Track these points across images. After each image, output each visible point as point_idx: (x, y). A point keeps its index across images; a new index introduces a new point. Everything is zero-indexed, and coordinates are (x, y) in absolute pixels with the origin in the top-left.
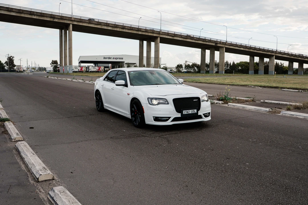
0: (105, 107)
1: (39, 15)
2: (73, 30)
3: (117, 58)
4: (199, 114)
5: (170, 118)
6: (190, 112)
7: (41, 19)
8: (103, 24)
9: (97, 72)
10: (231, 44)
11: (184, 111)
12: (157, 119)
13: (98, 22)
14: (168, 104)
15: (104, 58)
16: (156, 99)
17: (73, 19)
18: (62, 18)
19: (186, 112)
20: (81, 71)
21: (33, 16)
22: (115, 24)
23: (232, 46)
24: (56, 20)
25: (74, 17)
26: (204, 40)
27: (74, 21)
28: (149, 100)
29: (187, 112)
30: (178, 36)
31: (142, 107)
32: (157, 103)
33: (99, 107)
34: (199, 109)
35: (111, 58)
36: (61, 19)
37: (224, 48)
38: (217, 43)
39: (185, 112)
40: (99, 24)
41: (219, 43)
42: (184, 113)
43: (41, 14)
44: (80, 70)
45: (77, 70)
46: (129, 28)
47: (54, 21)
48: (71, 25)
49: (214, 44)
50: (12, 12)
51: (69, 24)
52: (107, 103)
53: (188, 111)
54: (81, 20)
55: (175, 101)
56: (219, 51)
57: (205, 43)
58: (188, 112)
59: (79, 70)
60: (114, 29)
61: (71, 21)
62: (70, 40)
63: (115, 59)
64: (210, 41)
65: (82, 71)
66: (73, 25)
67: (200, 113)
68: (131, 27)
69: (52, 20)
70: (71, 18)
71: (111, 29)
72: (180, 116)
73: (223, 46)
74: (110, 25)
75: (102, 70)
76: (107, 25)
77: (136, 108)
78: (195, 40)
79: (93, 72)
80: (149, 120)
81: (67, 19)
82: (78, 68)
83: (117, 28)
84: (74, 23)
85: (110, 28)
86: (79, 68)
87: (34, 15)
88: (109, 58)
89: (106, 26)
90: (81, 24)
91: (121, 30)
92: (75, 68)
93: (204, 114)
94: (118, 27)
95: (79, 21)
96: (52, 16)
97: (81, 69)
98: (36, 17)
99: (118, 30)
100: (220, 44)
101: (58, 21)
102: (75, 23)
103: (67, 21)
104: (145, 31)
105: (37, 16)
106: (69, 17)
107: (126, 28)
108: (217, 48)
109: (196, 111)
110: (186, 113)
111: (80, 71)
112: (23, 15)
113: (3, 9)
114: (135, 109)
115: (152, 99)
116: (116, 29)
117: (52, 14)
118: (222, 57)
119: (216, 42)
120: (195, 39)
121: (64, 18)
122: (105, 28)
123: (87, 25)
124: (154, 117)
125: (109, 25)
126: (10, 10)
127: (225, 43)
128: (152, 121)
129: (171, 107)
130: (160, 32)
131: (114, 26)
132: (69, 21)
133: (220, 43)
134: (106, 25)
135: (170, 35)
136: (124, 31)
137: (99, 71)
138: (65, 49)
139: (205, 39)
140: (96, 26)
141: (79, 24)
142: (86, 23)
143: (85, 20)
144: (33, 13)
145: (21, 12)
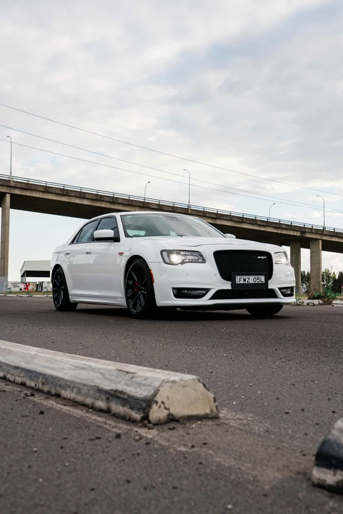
0: (72, 299)
2: (13, 206)
4: (269, 287)
5: (207, 290)
6: (251, 279)
8: (72, 195)
10: (334, 232)
11: (238, 278)
12: (179, 293)
13: (64, 189)
14: (204, 261)
16: (178, 252)
17: (12, 184)
19: (242, 280)
20: (25, 292)
22: (97, 195)
23: (337, 237)
26: (278, 225)
27: (15, 187)
28: (165, 254)
29: (245, 280)
30: (225, 218)
31: (150, 270)
32: (180, 261)
33: (58, 303)
34: (269, 275)
37: (320, 241)
38: (305, 232)
39: (240, 280)
40: (65, 193)
41: (309, 231)
42: (237, 281)
44: (23, 290)
45: (17, 289)
46: (125, 202)
48: (8, 197)
49: (298, 234)
51: (4, 194)
52: (75, 287)
53: (246, 277)
54: (28, 186)
55: (218, 255)
56: (309, 248)
57: (279, 232)
58: (247, 280)
60: (94, 205)
61: (9, 188)
62: (6, 225)
64: (291, 227)
65: (28, 291)
66: (13, 196)
67: (272, 285)
68: (129, 200)
70: (9, 181)
71: (89, 204)
72: (230, 288)
73: (318, 237)
74: (87, 196)
76: (82, 195)
77: (136, 279)
78: (260, 225)
80: (164, 298)
81: (1, 183)
82: (19, 285)
83: (101, 202)
84: (14, 193)
85: (86, 202)
86: (22, 286)
89: (78, 197)
90: (28, 193)
91: (109, 206)
92: (14, 286)
93: (280, 289)
94: (103, 201)
95: (25, 187)
97: (25, 288)
99: (103, 205)
100: (312, 233)
102: (17, 192)
103: (1, 187)
104: (157, 207)
106: (5, 180)
107: (120, 201)
108: (306, 243)
109: (263, 278)
110: (242, 282)
114: (134, 281)
115: (170, 252)
116: (98, 204)
118: (316, 261)
119: (303, 230)
120: (259, 223)
122: (78, 201)
123: (41, 197)
124: (174, 289)
125: (84, 195)
127: (322, 232)
128: (171, 299)
129: (211, 268)
130: (188, 209)
131: (96, 198)
132: (4, 188)
133: (312, 230)
134: (79, 195)
135: (208, 215)
136: (116, 207)
139: (280, 224)
140: (58, 198)
141: (24, 194)
142: (38, 193)
143: (37, 185)
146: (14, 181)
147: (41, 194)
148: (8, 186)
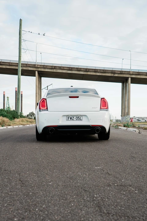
1: (102, 72)
2: (132, 83)
7: (104, 75)
17: (131, 73)
18: (121, 72)
24: (116, 75)
27: (133, 74)
36: (121, 74)
48: (130, 79)
50: (81, 71)
51: (128, 78)
54: (139, 73)
59: (146, 121)
62: (129, 92)
66: (132, 78)
69: (112, 75)
70: (130, 72)
81: (126, 73)
82: (144, 119)
84: (132, 77)
87: (98, 72)
90: (139, 77)
92: (142, 119)
95: (137, 74)
96: (113, 72)
98: (100, 74)
101: (118, 76)
102: (134, 76)
103: (126, 75)
106: (128, 71)
112: (89, 73)
113: (74, 69)
117: (113, 70)
121: (123, 73)
126: (79, 70)
132: (128, 75)
138: (125, 101)
141: (137, 77)
142: (144, 76)
143: (143, 72)
144: (97, 71)
145: (88, 70)
146: (132, 72)
147: (145, 76)
148: (130, 74)
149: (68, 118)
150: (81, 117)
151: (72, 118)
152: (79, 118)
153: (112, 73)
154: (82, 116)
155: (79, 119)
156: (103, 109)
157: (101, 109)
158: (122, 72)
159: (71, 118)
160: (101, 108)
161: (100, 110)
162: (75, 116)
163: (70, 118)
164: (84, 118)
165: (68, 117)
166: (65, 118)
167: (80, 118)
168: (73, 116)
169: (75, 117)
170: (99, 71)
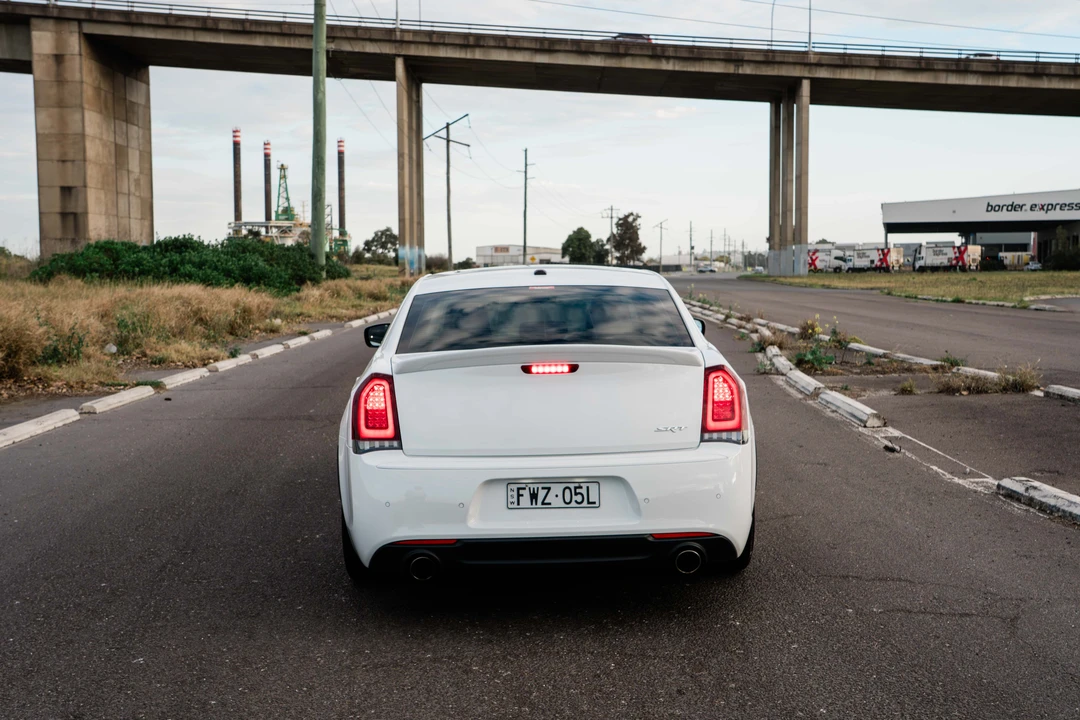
1: (686, 55)
2: (814, 101)
3: (1053, 207)
7: (693, 69)
8: (940, 67)
9: (948, 269)
13: (921, 58)
15: (991, 208)
17: (813, 59)
18: (770, 57)
20: (883, 268)
21: (664, 62)
22: (998, 61)
24: (747, 70)
25: (816, 50)
27: (819, 65)
35: (1021, 207)
36: (767, 63)
40: (923, 65)
43: (693, 52)
44: (878, 263)
45: (863, 263)
46: (1066, 71)
47: (741, 72)
48: (806, 86)
50: (591, 56)
51: (798, 81)
54: (846, 61)
59: (872, 262)
60: (990, 84)
61: (807, 68)
63: (1042, 208)
65: (888, 266)
66: (814, 81)
69: (731, 69)
70: (806, 53)
71: (980, 83)
74: (974, 67)
75: (974, 260)
76: (962, 68)
79: (934, 269)
81: (791, 60)
82: (868, 253)
83: (1007, 77)
84: (817, 76)
85: (972, 81)
86: (876, 256)
87: (668, 58)
88: (1014, 207)
89: (952, 71)
90: (846, 75)
91: (1025, 83)
92: (859, 256)
94: (1012, 74)
95: (838, 62)
96: (733, 56)
97: (880, 260)
98: (674, 65)
99: (1013, 82)
101: (754, 73)
102: (823, 74)
103: (791, 68)
105: (677, 62)
106: (799, 52)
107: (1053, 70)
111: (876, 269)
112: (627, 64)
113: (562, 47)
116: (1000, 82)
117: (731, 49)
121: (778, 59)
122: (953, 80)
123: (872, 78)
125: (967, 66)
126: (583, 48)
131: (994, 70)
132: (798, 68)
134: (954, 68)
136: (1045, 84)
137: (960, 263)
138: (787, 182)
140: (910, 78)
141: (838, 77)
142: (866, 71)
143: (864, 56)
144: (663, 51)
145: (622, 51)
146: (816, 53)
147: (874, 72)
148: (806, 64)
149: (519, 495)
150: (593, 488)
151: (542, 494)
152: (578, 492)
153: (727, 60)
154: (596, 480)
155: (579, 498)
156: (715, 436)
157: (707, 436)
158: (774, 57)
159: (534, 496)
160: (704, 429)
161: (702, 440)
162: (557, 481)
163: (526, 494)
164: (608, 494)
165: (515, 487)
166: (500, 493)
167: (584, 491)
168: (547, 483)
169: (557, 489)
170: (670, 53)
